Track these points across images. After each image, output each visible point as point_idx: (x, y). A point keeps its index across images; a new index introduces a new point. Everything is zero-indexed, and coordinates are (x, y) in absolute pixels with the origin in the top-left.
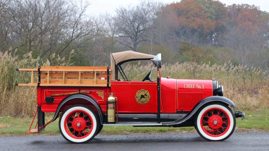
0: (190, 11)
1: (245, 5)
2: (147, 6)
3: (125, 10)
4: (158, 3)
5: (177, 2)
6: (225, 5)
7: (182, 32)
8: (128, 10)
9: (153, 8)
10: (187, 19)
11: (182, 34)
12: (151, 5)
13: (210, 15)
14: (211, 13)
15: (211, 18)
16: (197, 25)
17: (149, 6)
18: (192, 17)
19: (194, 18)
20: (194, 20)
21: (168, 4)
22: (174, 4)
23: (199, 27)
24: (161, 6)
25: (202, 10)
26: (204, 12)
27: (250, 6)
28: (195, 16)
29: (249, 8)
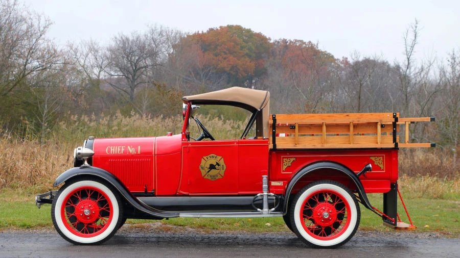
0: (221, 45)
1: (298, 41)
2: (159, 35)
3: (127, 39)
4: (174, 31)
5: (202, 32)
6: (270, 39)
7: (203, 73)
8: (131, 39)
9: (168, 38)
10: (216, 56)
11: (203, 75)
12: (164, 34)
13: (247, 51)
14: (250, 49)
15: (250, 56)
16: (230, 64)
17: (162, 35)
18: (223, 54)
19: (225, 56)
20: (225, 59)
21: (189, 33)
22: (198, 34)
23: (233, 67)
24: (178, 35)
25: (237, 45)
26: (239, 47)
27: (305, 43)
28: (227, 52)
29: (304, 45)
